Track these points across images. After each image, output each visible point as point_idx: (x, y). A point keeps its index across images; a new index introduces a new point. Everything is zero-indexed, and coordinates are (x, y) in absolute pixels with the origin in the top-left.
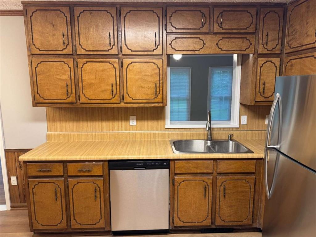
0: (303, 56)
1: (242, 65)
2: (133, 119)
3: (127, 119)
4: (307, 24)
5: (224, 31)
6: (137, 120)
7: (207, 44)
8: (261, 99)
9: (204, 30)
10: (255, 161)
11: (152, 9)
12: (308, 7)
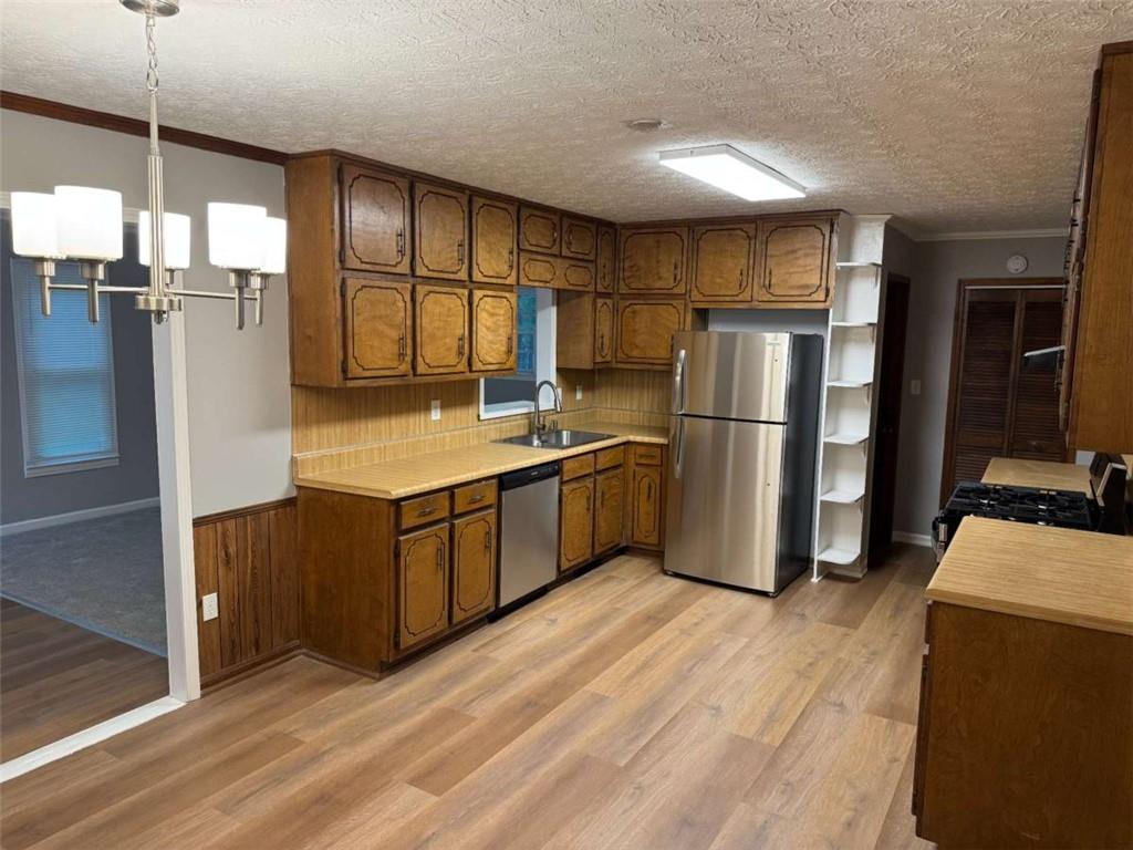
0: (654, 302)
1: (558, 305)
2: (436, 408)
3: (428, 409)
4: (658, 262)
5: (571, 255)
6: (443, 407)
7: (557, 273)
8: (599, 359)
9: (555, 250)
10: (622, 447)
11: (507, 206)
12: (658, 242)
